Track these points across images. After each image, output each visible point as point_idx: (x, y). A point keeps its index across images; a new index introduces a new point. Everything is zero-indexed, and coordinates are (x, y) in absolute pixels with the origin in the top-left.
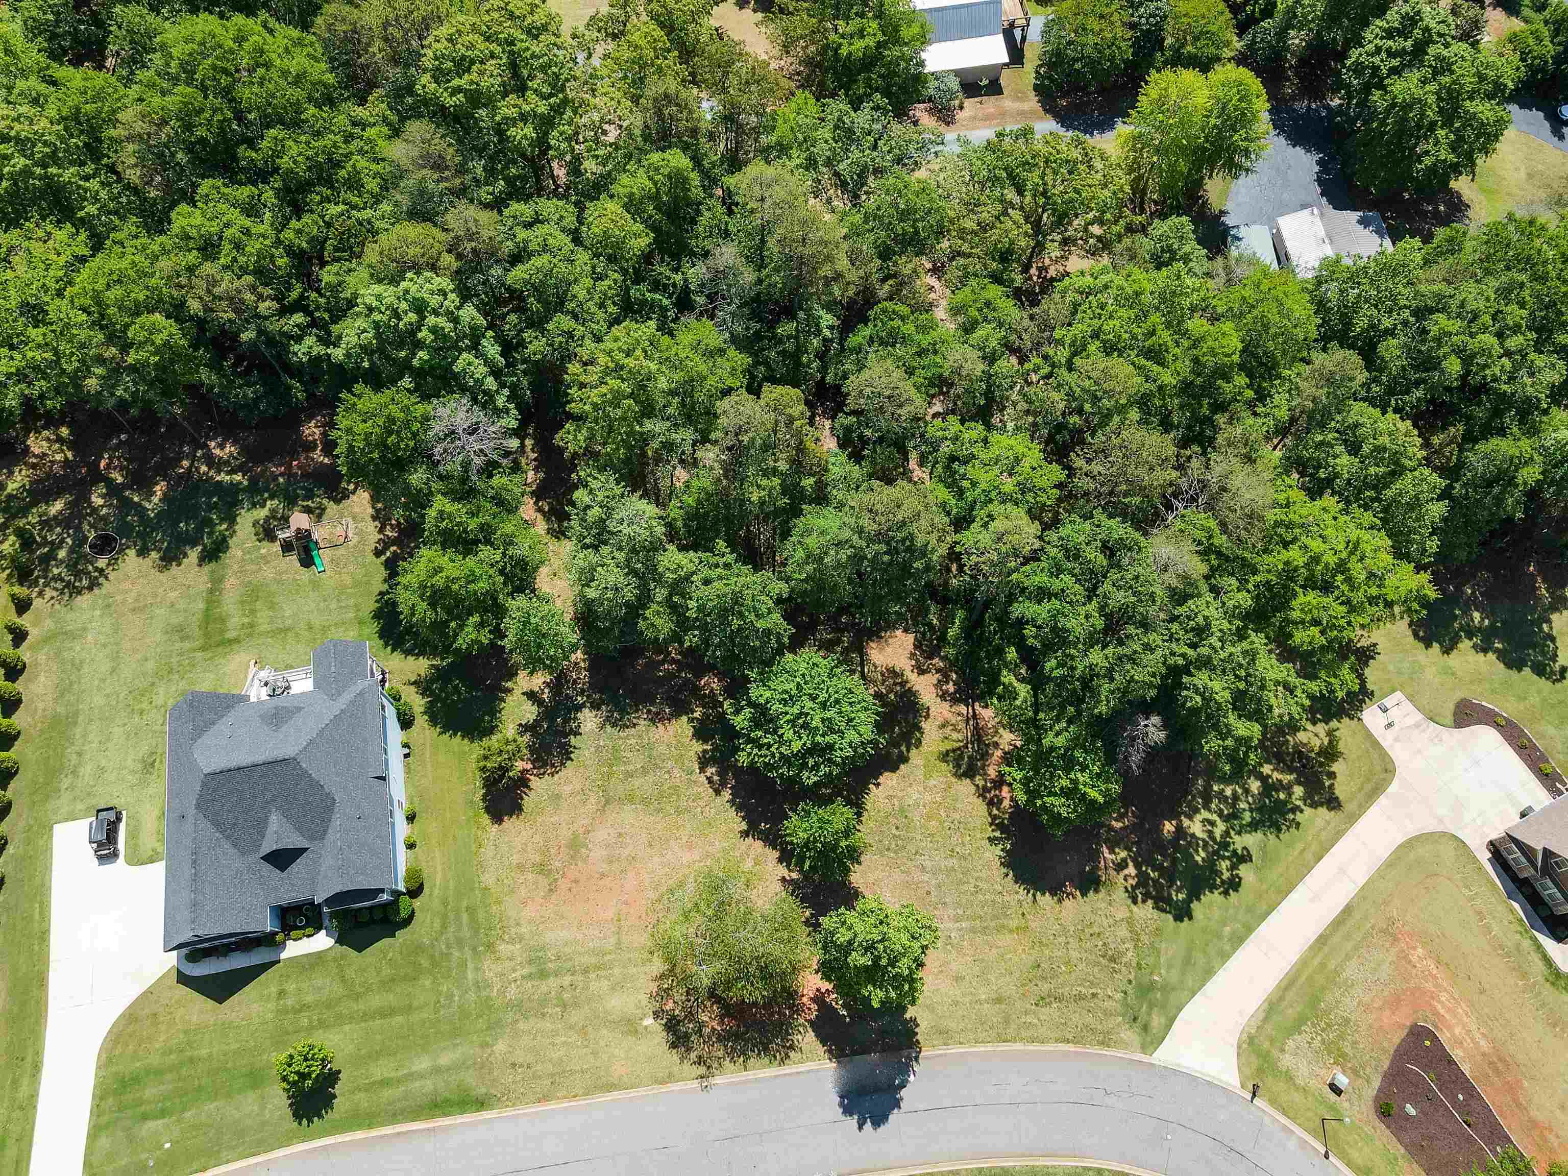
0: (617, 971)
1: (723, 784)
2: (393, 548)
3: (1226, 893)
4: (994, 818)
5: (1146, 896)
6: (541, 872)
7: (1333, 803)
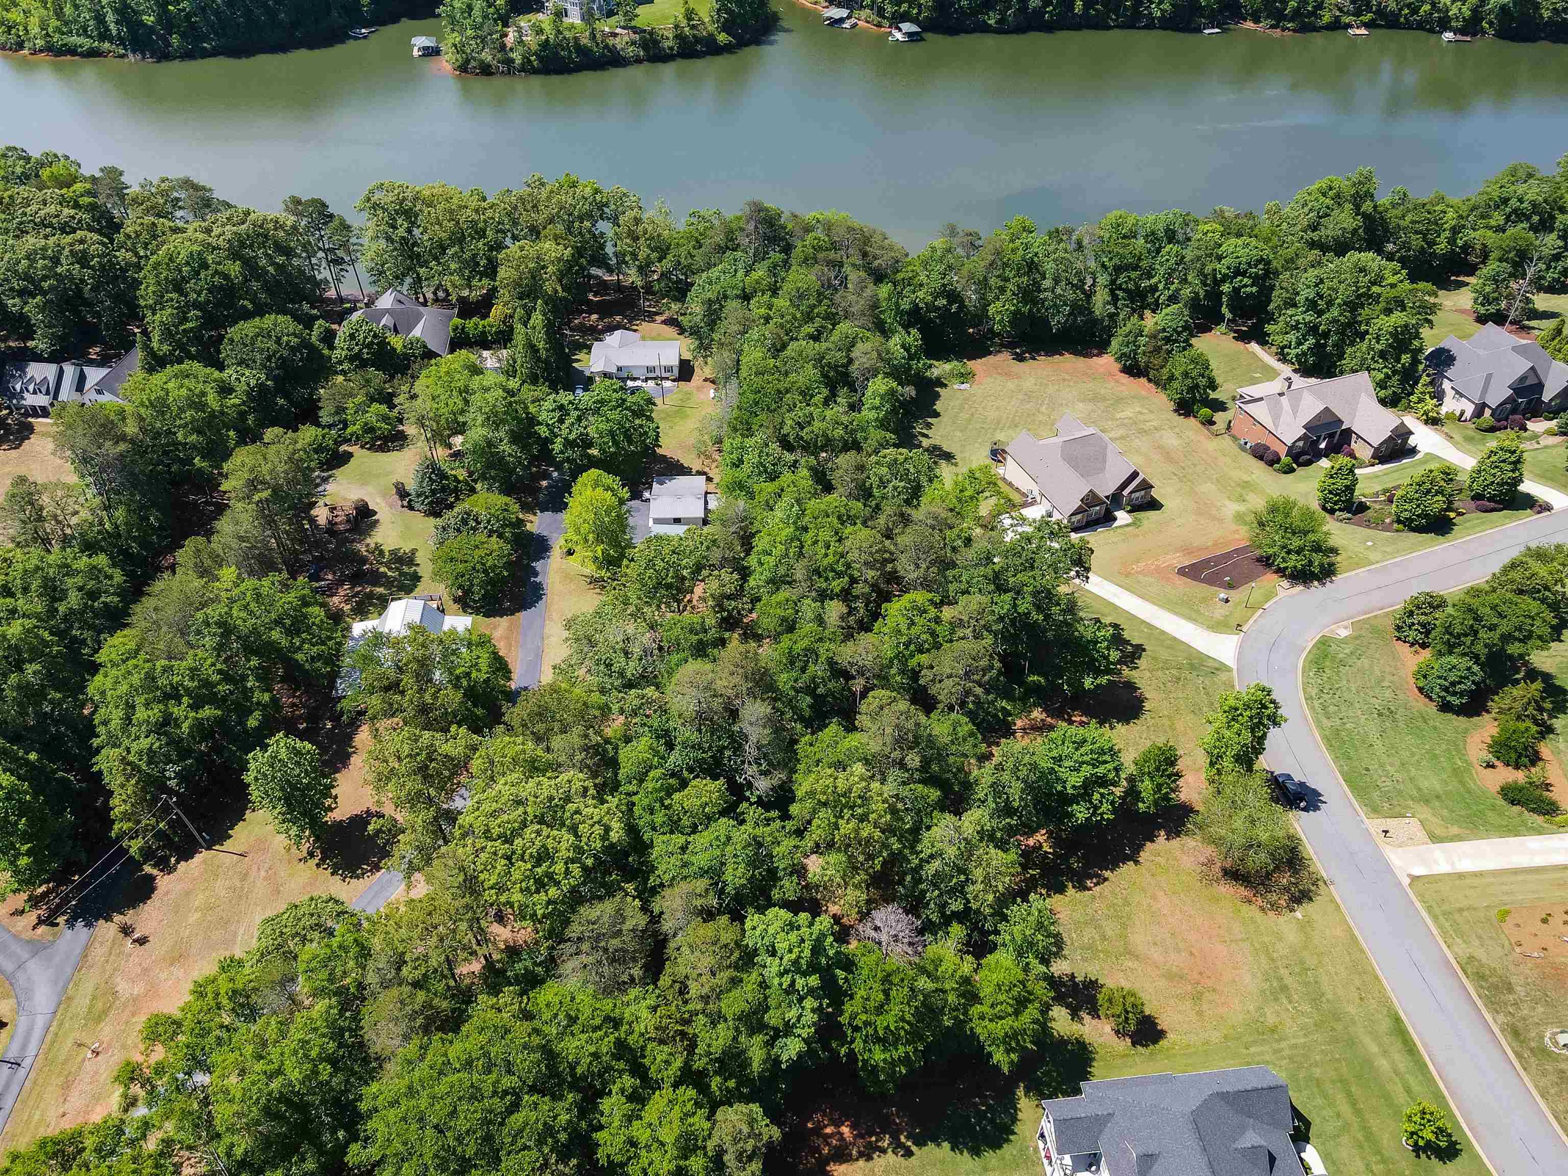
0: (1266, 939)
1: (1098, 876)
3: (1123, 629)
5: (1133, 662)
6: (1200, 999)
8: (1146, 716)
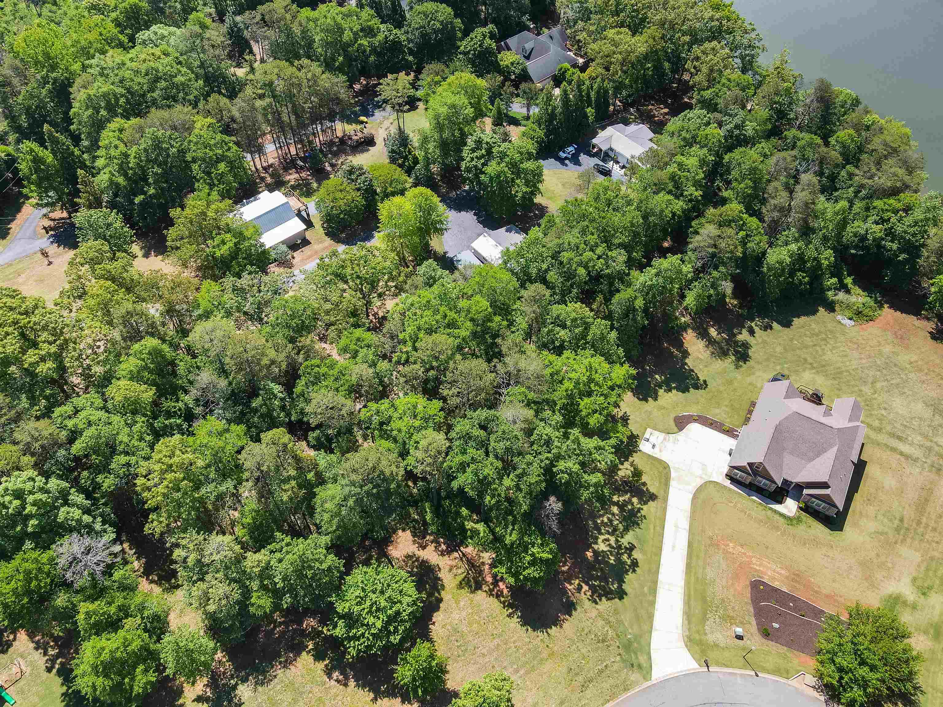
1: (347, 678)
2: (59, 661)
3: (634, 571)
4: (504, 603)
5: (600, 596)
7: (653, 497)
8: (541, 635)
